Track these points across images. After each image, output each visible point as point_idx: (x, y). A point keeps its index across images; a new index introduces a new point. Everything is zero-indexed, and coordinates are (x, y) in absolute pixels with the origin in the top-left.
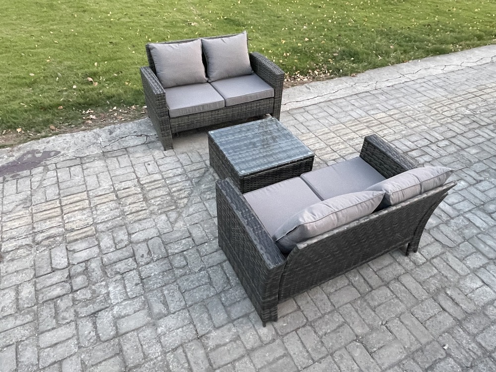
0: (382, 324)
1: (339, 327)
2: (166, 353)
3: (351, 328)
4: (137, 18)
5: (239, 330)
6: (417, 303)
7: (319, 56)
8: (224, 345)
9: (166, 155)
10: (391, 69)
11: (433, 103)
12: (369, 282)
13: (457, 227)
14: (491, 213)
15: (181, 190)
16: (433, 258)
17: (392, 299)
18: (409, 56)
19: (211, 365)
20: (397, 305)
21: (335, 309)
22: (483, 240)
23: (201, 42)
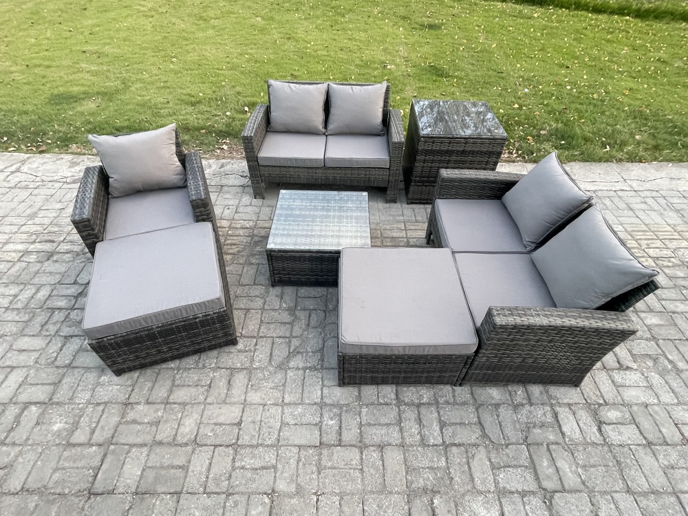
0: (315, 494)
1: (263, 468)
2: (89, 404)
3: (275, 477)
4: (336, 52)
5: (165, 416)
6: (380, 492)
7: (518, 130)
8: (140, 424)
9: (253, 204)
10: (613, 167)
11: (643, 231)
12: (343, 434)
13: (528, 418)
14: (604, 422)
15: (235, 244)
16: (455, 445)
17: (355, 469)
18: (657, 155)
19: (112, 437)
20: (353, 480)
21: (276, 445)
22: (554, 455)
23: (327, 86)
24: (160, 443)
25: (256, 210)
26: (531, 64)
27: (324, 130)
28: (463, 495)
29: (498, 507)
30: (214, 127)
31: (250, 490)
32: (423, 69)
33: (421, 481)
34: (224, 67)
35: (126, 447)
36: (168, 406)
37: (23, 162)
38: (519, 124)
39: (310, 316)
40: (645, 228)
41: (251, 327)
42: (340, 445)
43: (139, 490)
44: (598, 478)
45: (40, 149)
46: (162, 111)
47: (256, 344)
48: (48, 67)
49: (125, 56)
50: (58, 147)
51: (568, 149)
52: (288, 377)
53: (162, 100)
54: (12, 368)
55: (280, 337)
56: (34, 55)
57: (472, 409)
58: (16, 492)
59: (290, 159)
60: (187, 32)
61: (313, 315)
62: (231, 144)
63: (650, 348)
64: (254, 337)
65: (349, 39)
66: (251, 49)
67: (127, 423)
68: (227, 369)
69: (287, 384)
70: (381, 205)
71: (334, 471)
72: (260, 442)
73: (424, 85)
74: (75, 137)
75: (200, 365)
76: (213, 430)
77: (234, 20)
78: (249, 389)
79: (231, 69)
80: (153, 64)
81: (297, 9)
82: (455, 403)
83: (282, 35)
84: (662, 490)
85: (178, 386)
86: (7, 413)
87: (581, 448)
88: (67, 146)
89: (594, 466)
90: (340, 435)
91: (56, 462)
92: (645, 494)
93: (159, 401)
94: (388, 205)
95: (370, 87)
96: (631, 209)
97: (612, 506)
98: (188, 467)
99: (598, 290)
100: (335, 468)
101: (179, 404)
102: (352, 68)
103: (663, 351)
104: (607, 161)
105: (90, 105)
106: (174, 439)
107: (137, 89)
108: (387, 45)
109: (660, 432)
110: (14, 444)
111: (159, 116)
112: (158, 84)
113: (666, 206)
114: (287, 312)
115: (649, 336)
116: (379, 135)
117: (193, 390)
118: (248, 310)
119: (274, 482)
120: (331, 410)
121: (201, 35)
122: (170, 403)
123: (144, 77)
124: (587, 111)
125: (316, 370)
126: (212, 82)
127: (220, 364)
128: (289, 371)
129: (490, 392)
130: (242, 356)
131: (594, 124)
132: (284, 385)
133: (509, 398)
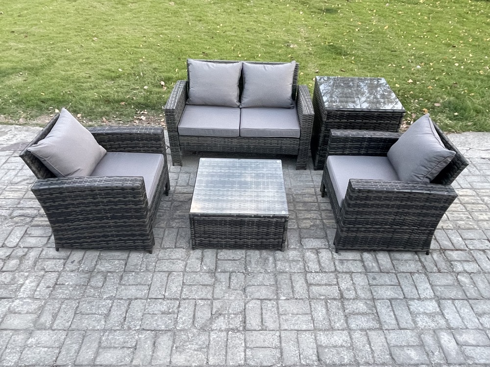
4: (243, 33)
7: (414, 103)
9: (171, 170)
23: (241, 65)
25: (175, 176)
26: (421, 44)
27: (238, 104)
30: (133, 99)
32: (323, 48)
34: (141, 46)
38: (414, 97)
39: (230, 278)
41: (174, 289)
46: (84, 85)
47: (179, 306)
49: (50, 36)
51: (461, 120)
52: (211, 339)
53: (84, 75)
55: (202, 299)
59: (208, 130)
60: (107, 15)
61: (233, 278)
62: (149, 115)
64: (177, 299)
65: (254, 21)
66: (166, 29)
68: (152, 331)
69: (210, 346)
70: (292, 171)
73: (325, 62)
74: (3, 108)
75: (125, 327)
78: (174, 351)
79: (148, 48)
80: (76, 43)
83: (194, 18)
85: (105, 348)
93: (86, 363)
94: (298, 172)
95: (280, 65)
102: (259, 47)
105: (18, 80)
107: (61, 65)
108: (289, 27)
112: (80, 61)
114: (207, 275)
116: (289, 108)
117: (119, 352)
118: (170, 273)
121: (119, 17)
123: (68, 54)
124: (475, 86)
125: (239, 331)
126: (130, 59)
127: (144, 327)
128: (212, 333)
129: (409, 352)
130: (166, 318)
131: (483, 97)
132: (208, 347)
133: (426, 358)
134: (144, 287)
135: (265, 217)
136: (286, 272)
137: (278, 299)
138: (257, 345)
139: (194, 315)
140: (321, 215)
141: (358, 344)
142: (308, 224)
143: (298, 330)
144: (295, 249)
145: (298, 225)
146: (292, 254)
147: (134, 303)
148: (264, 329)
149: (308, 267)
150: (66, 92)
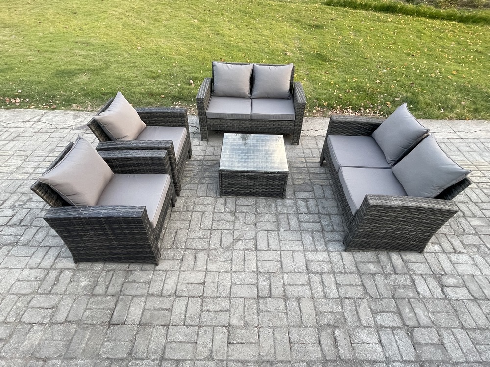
0: (257, 327)
1: (221, 311)
2: (103, 270)
3: (230, 316)
4: (251, 43)
5: (154, 278)
6: (300, 327)
7: (380, 98)
8: (138, 283)
9: (201, 144)
10: (446, 123)
11: (468, 165)
12: (272, 291)
13: (394, 282)
14: (446, 286)
15: (191, 171)
16: (347, 298)
17: (282, 312)
18: (477, 115)
19: (121, 291)
20: (281, 319)
21: (229, 297)
22: (413, 305)
23: (252, 66)
24: (152, 295)
25: (204, 148)
26: (387, 53)
27: (250, 96)
28: (354, 330)
29: (377, 337)
30: (170, 93)
31: (214, 324)
32: (312, 56)
33: (326, 320)
34: (174, 53)
35: (130, 297)
36: (155, 272)
37: (42, 115)
38: (380, 93)
39: (245, 217)
40: (470, 163)
41: (207, 223)
42: (271, 297)
43: (141, 323)
44: (442, 319)
45: (52, 107)
46: (133, 82)
47: (211, 234)
48: (53, 52)
49: (105, 45)
50: (64, 105)
51: (415, 110)
52: (234, 255)
53: (133, 75)
54: (51, 247)
55: (226, 230)
56: (42, 44)
57: (357, 276)
58: (62, 322)
59: (228, 114)
60: (147, 29)
61: (247, 217)
62: (182, 105)
63: (475, 240)
64: (210, 230)
65: (260, 35)
66: (192, 41)
67: (130, 282)
68: (193, 249)
69: (233, 259)
70: (289, 147)
71: (268, 313)
72: (218, 294)
73: (314, 66)
74: (75, 99)
75: (175, 247)
76: (186, 287)
77: (179, 21)
78: (208, 262)
79: (180, 55)
80: (125, 51)
81: (223, 14)
82: (345, 272)
83: (213, 32)
84: (485, 328)
86: (50, 274)
87: (430, 301)
88: (70, 105)
89: (439, 312)
90: (271, 291)
91: (85, 305)
92: (474, 330)
95: (282, 66)
96: (460, 151)
97: (452, 337)
98: (172, 309)
99: (434, 185)
100: (269, 311)
101: (163, 271)
102: (263, 54)
103: (484, 242)
104: (442, 119)
106: (161, 292)
107: (115, 68)
108: (286, 39)
109: (483, 292)
110: (57, 294)
111: (130, 86)
112: (129, 64)
113: (483, 149)
114: (229, 214)
115: (474, 232)
116: (287, 99)
117: (171, 262)
118: (204, 213)
119: (230, 319)
120: (263, 276)
121: (155, 31)
122: (157, 270)
123: (119, 59)
124: (427, 85)
125: (252, 250)
126: (166, 63)
127: (188, 246)
128: (233, 252)
129: (369, 265)
130: (202, 241)
131: (432, 94)
132: (231, 260)
133: (381, 270)
134: (186, 221)
135: (272, 173)
136: (284, 214)
137: (279, 231)
138: (265, 259)
139: (221, 240)
140: (309, 176)
141: (334, 260)
142: (300, 182)
143: (293, 251)
144: (291, 198)
145: (293, 183)
146: (289, 202)
147: (180, 232)
148: (269, 249)
149: (300, 211)
150: (120, 88)
